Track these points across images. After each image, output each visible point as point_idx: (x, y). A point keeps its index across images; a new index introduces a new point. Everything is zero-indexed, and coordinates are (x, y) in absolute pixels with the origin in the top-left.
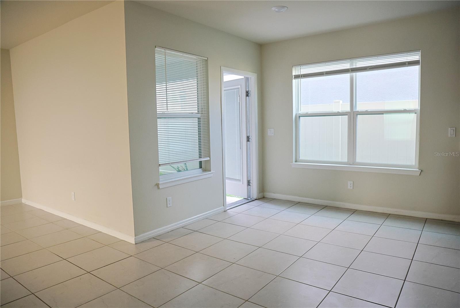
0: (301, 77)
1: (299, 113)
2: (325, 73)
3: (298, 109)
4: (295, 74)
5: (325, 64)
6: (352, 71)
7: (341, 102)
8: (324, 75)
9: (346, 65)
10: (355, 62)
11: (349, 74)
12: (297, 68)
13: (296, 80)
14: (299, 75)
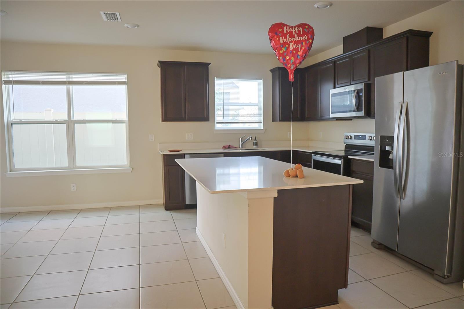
0: (13, 83)
1: (11, 120)
2: (41, 83)
3: (9, 116)
4: (4, 79)
5: (40, 73)
6: (69, 83)
7: (52, 111)
8: (40, 84)
9: (62, 77)
10: (71, 75)
11: (66, 86)
12: (7, 74)
13: (6, 85)
14: (11, 81)
